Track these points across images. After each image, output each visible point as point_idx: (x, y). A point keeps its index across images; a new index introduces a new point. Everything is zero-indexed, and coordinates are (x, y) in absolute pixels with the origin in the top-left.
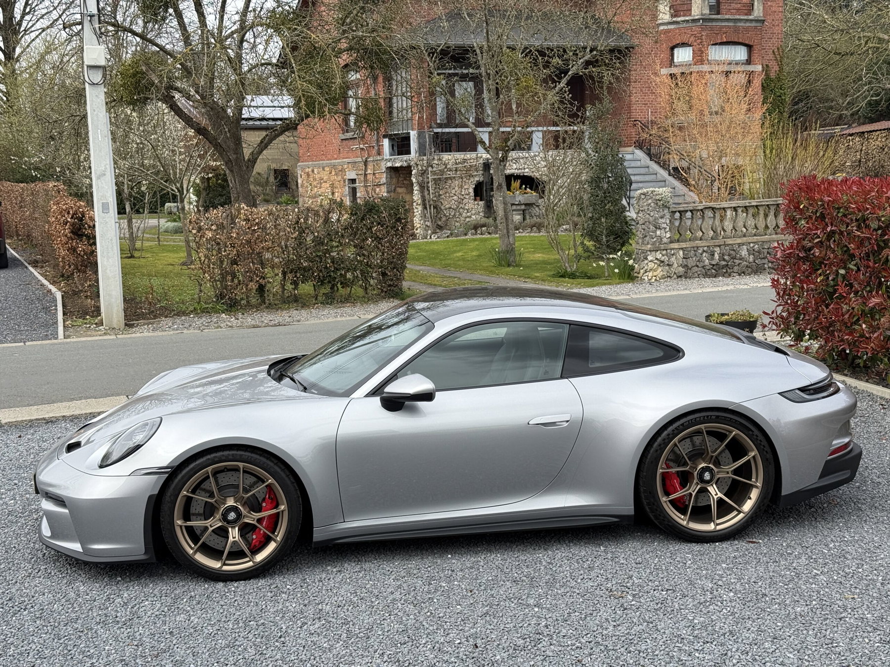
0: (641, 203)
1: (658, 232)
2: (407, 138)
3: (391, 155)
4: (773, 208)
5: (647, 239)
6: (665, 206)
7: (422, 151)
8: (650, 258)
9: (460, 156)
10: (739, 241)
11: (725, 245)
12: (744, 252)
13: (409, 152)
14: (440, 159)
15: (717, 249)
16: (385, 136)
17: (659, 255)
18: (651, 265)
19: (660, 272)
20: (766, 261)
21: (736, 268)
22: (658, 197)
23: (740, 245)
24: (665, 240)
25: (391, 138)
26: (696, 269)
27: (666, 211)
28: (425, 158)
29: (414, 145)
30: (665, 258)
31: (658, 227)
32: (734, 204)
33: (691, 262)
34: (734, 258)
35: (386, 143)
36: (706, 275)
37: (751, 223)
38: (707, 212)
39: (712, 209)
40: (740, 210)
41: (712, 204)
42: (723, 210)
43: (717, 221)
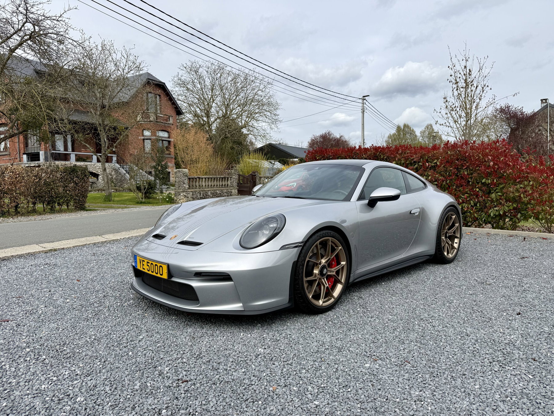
0: (177, 174)
1: (184, 185)
2: (38, 154)
3: (27, 161)
4: (216, 179)
5: (180, 187)
6: (186, 176)
7: (46, 159)
8: (182, 195)
9: (63, 163)
10: (208, 189)
11: (204, 191)
12: (209, 194)
13: (39, 160)
14: (54, 163)
15: (202, 192)
16: (24, 154)
17: (185, 194)
18: (182, 197)
19: (185, 199)
22: (184, 172)
23: (208, 191)
24: (186, 188)
25: (28, 154)
26: (196, 199)
27: (186, 178)
28: (48, 162)
29: (42, 157)
30: (186, 195)
31: (184, 183)
32: (205, 177)
33: (194, 197)
34: (207, 195)
35: (25, 157)
37: (210, 184)
38: (198, 179)
39: (199, 178)
40: (207, 179)
41: (199, 176)
42: (202, 178)
43: (200, 183)
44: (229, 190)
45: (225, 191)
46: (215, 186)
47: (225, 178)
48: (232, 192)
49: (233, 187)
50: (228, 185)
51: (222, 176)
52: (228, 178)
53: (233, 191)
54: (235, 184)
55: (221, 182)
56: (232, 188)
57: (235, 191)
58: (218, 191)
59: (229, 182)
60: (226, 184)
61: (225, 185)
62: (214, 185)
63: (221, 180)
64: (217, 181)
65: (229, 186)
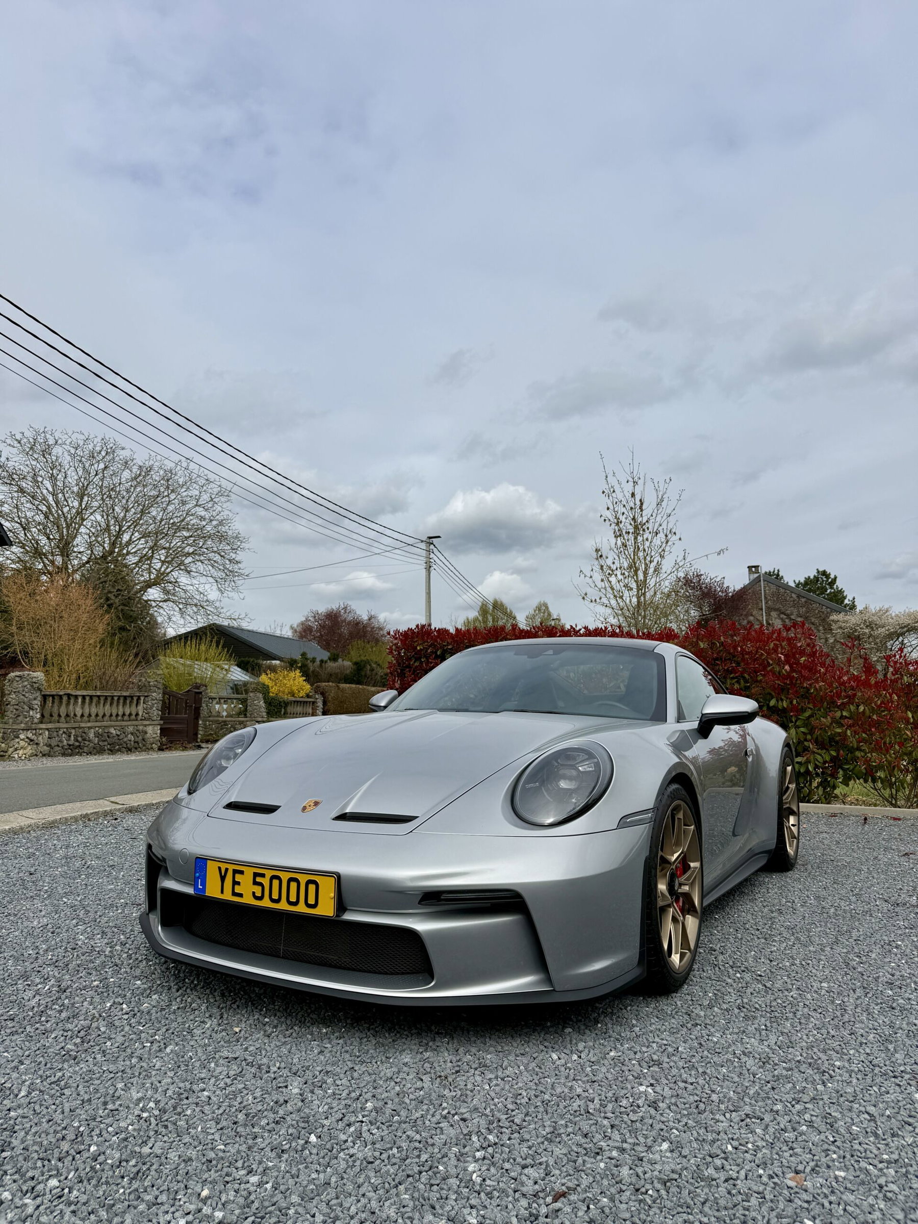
0: (15, 684)
1: (31, 713)
4: (109, 699)
5: (20, 718)
6: (39, 689)
8: (22, 736)
10: (89, 725)
11: (80, 728)
12: (92, 735)
15: (73, 731)
17: (30, 735)
18: (22, 743)
19: (29, 750)
20: (106, 743)
21: (86, 749)
22: (34, 680)
23: (90, 728)
24: (36, 720)
26: (57, 749)
27: (38, 694)
30: (33, 737)
32: (85, 693)
33: (54, 742)
34: (84, 740)
36: (64, 755)
37: (94, 711)
38: (65, 698)
39: (69, 695)
40: (88, 699)
41: (69, 691)
42: (76, 697)
43: (71, 707)
44: (141, 728)
45: (131, 729)
46: (106, 718)
47: (132, 697)
48: (146, 733)
49: (150, 719)
50: (137, 715)
51: (125, 694)
52: (139, 698)
53: (150, 730)
54: (156, 713)
55: (121, 707)
56: (147, 723)
57: (153, 731)
58: (112, 731)
59: (140, 708)
60: (134, 713)
61: (130, 715)
62: (104, 715)
63: (121, 701)
64: (111, 704)
65: (140, 717)
